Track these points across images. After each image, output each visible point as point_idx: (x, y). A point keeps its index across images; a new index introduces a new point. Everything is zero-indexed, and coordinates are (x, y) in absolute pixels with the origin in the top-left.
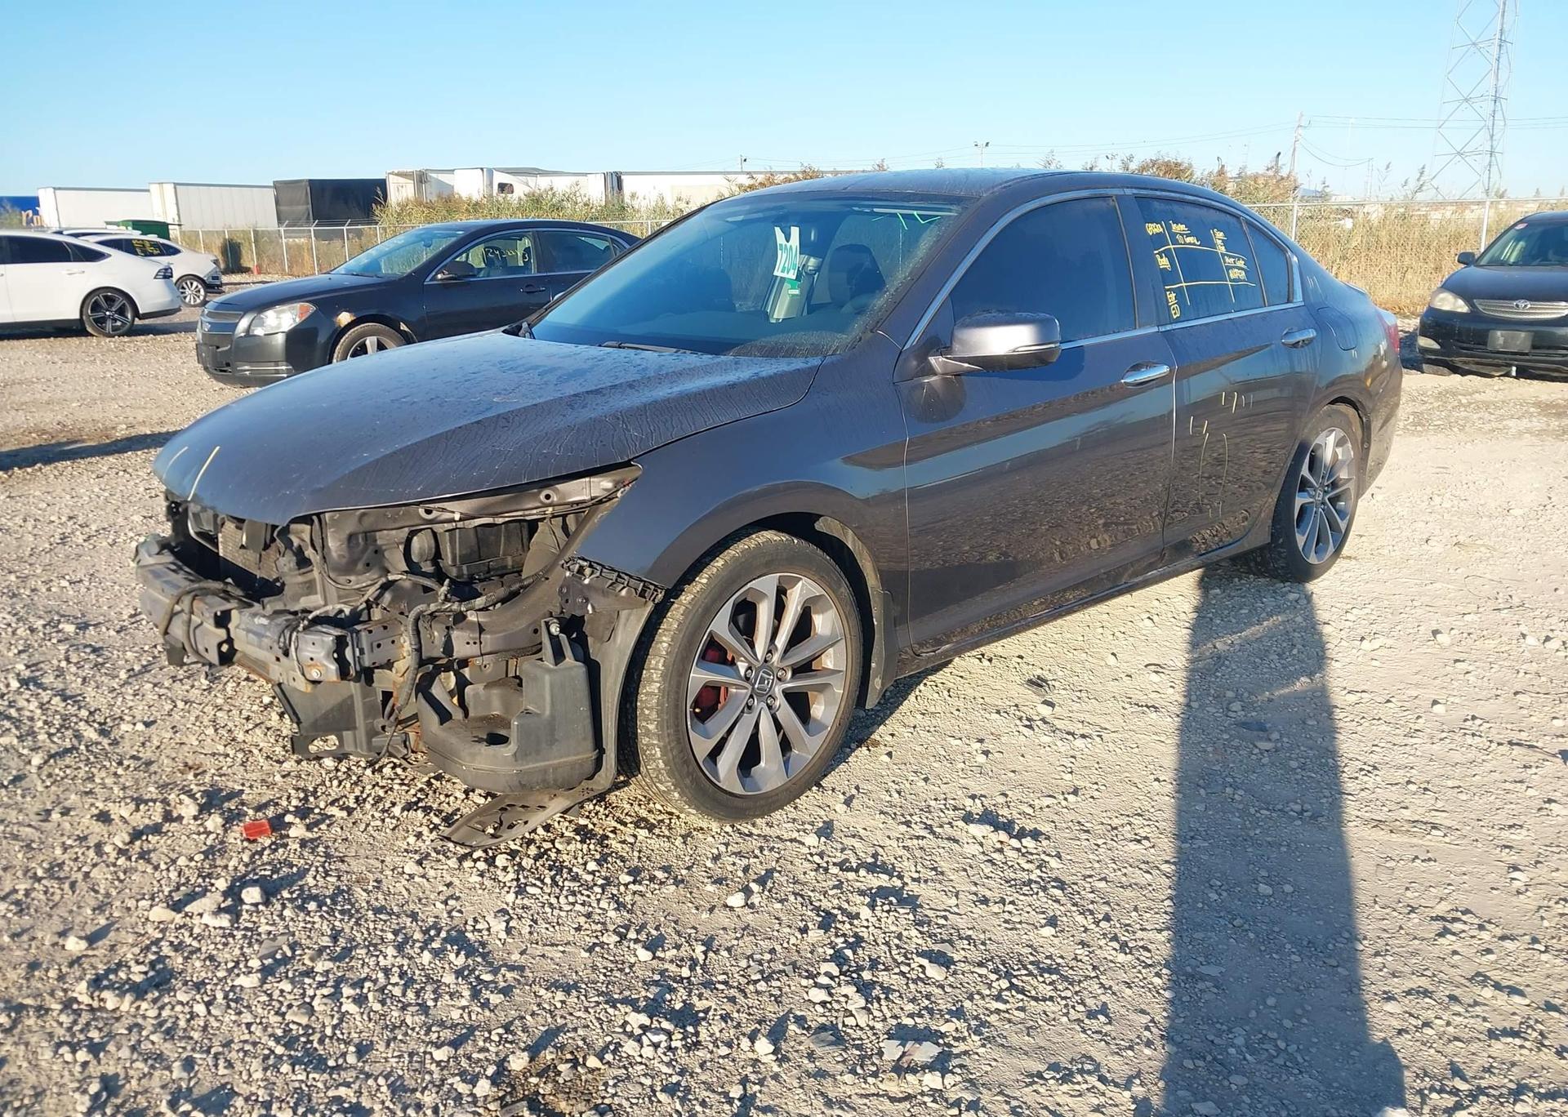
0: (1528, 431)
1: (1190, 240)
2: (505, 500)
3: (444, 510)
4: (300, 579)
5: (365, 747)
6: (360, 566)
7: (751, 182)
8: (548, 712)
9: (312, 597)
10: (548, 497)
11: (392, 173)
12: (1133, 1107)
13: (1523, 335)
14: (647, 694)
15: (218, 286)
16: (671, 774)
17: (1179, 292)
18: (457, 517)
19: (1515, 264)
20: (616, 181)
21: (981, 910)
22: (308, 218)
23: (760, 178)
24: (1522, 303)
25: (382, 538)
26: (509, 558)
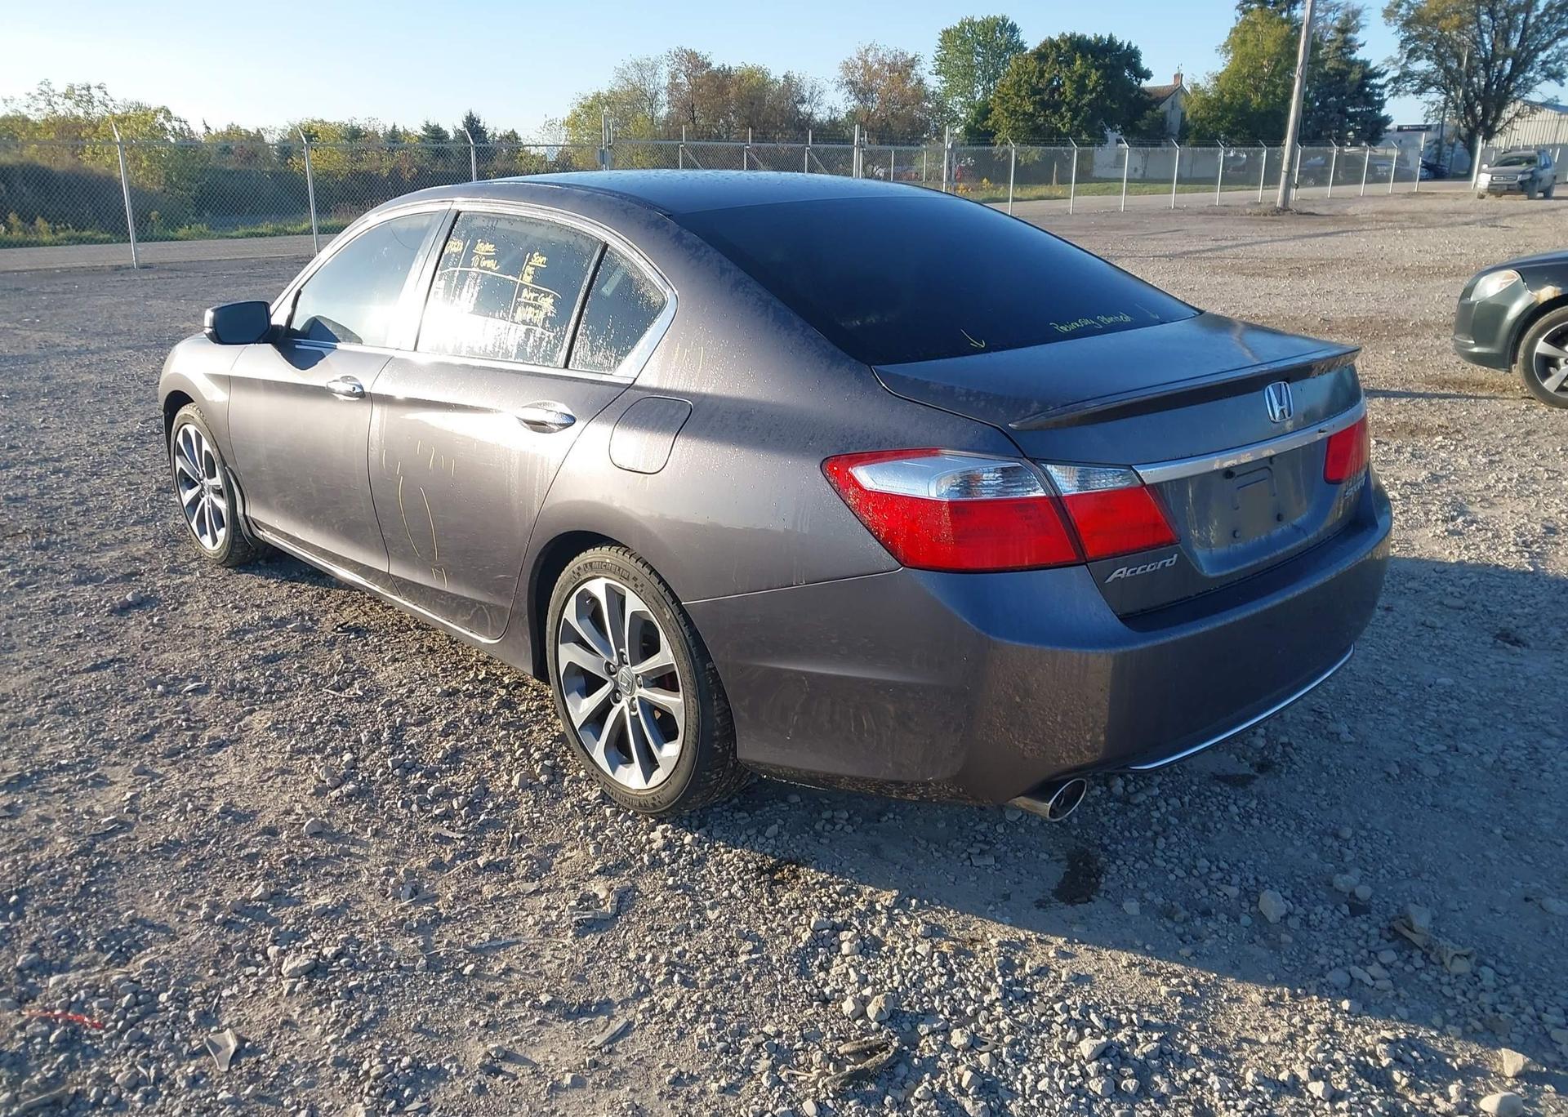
1: (488, 263)
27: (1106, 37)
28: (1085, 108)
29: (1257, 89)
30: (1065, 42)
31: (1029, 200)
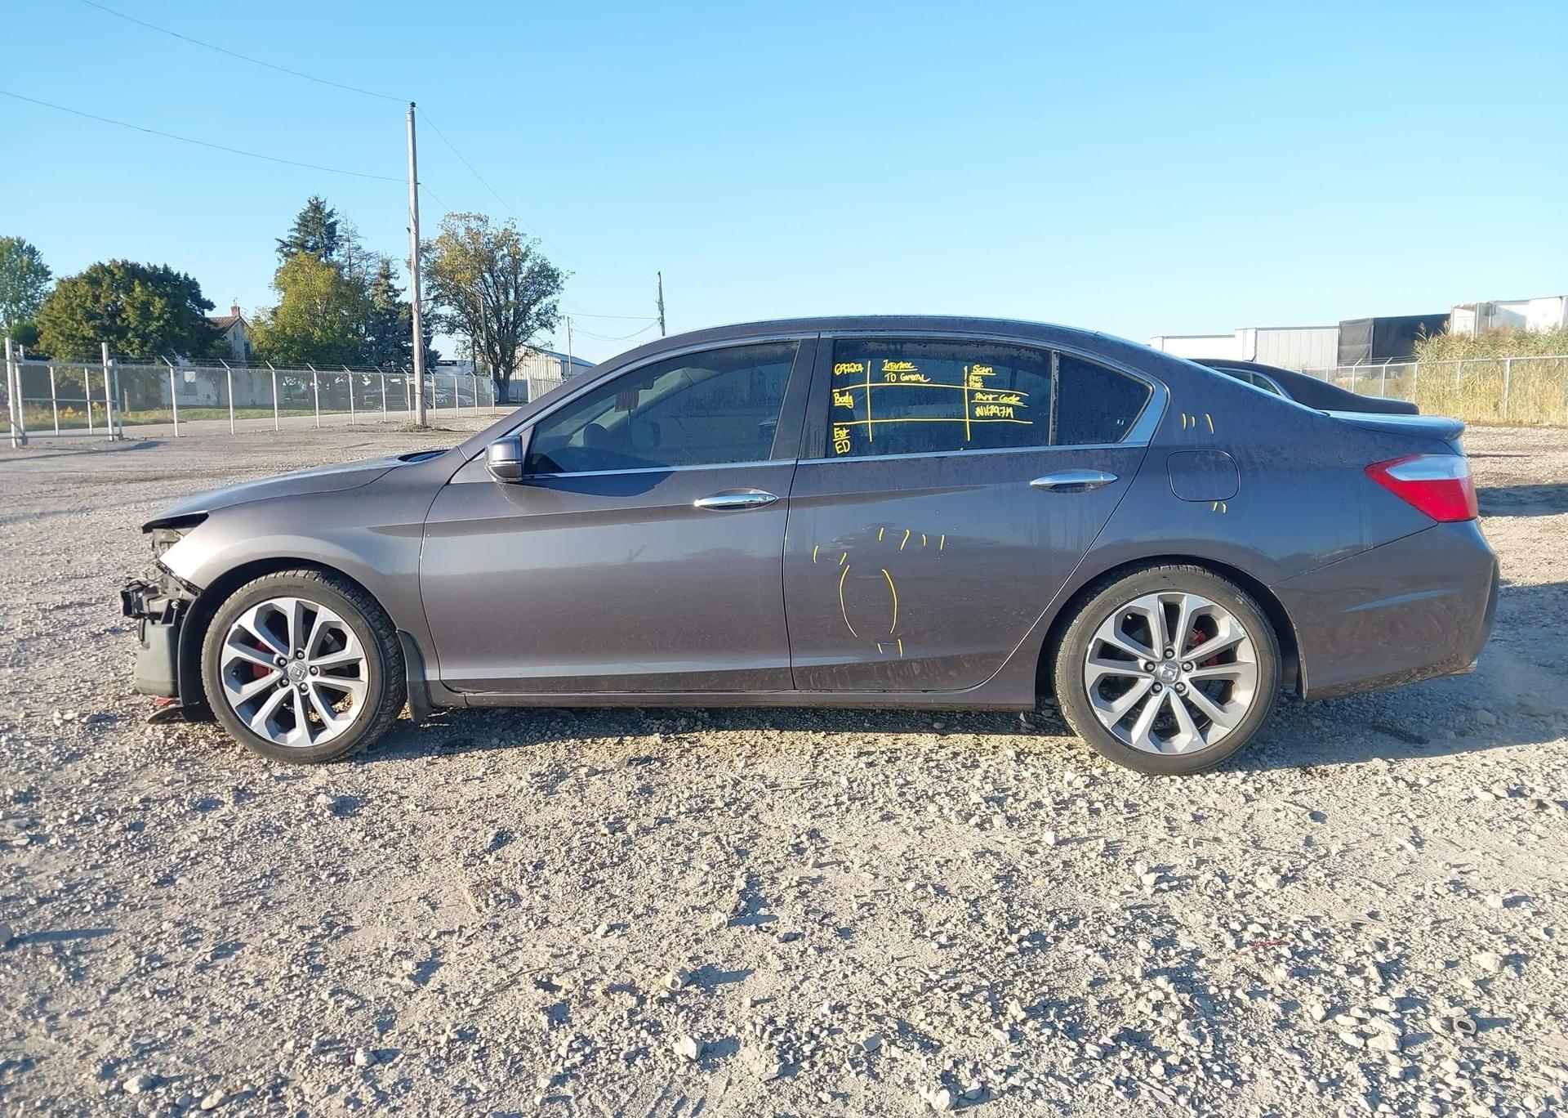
1: (911, 377)
11: (1458, 307)
17: (854, 428)
22: (1368, 357)
27: (160, 266)
28: (154, 335)
29: (314, 324)
30: (118, 268)
31: (146, 424)
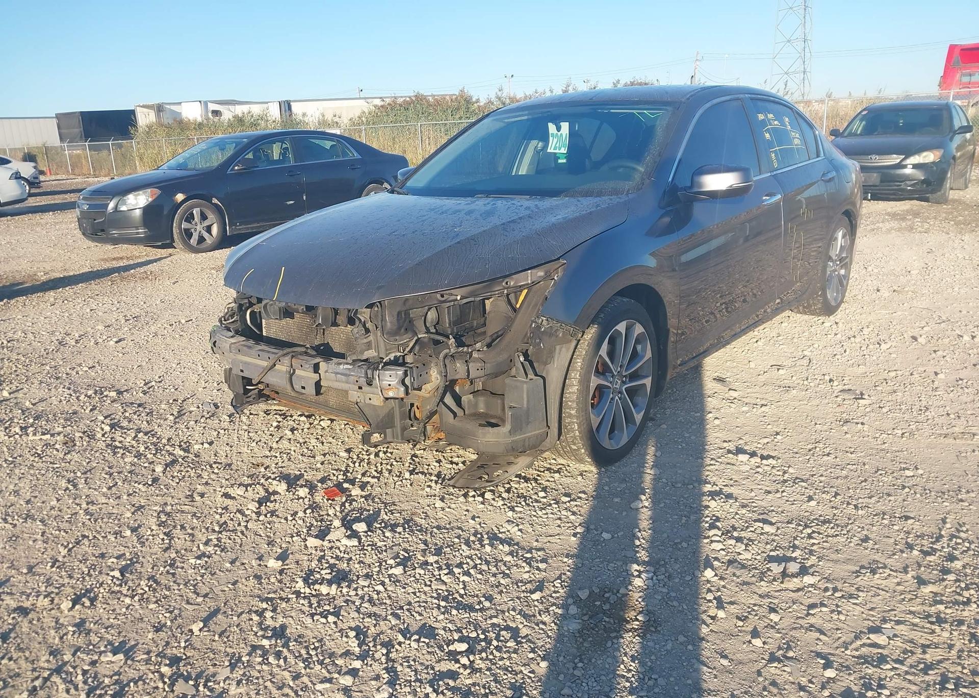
0: (892, 229)
1: (776, 122)
2: (484, 287)
3: (452, 295)
4: (365, 341)
5: (400, 438)
6: (403, 330)
7: (382, 103)
8: (525, 406)
9: (370, 351)
10: (507, 283)
11: (139, 106)
12: (916, 581)
13: (875, 175)
14: (570, 393)
15: (37, 183)
16: (581, 438)
17: (775, 152)
18: (459, 298)
19: (861, 135)
20: (286, 106)
21: (770, 496)
22: (81, 137)
23: (388, 101)
24: (873, 157)
25: (413, 314)
26: (475, 322)
